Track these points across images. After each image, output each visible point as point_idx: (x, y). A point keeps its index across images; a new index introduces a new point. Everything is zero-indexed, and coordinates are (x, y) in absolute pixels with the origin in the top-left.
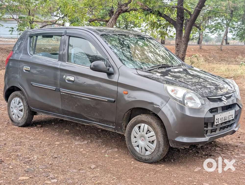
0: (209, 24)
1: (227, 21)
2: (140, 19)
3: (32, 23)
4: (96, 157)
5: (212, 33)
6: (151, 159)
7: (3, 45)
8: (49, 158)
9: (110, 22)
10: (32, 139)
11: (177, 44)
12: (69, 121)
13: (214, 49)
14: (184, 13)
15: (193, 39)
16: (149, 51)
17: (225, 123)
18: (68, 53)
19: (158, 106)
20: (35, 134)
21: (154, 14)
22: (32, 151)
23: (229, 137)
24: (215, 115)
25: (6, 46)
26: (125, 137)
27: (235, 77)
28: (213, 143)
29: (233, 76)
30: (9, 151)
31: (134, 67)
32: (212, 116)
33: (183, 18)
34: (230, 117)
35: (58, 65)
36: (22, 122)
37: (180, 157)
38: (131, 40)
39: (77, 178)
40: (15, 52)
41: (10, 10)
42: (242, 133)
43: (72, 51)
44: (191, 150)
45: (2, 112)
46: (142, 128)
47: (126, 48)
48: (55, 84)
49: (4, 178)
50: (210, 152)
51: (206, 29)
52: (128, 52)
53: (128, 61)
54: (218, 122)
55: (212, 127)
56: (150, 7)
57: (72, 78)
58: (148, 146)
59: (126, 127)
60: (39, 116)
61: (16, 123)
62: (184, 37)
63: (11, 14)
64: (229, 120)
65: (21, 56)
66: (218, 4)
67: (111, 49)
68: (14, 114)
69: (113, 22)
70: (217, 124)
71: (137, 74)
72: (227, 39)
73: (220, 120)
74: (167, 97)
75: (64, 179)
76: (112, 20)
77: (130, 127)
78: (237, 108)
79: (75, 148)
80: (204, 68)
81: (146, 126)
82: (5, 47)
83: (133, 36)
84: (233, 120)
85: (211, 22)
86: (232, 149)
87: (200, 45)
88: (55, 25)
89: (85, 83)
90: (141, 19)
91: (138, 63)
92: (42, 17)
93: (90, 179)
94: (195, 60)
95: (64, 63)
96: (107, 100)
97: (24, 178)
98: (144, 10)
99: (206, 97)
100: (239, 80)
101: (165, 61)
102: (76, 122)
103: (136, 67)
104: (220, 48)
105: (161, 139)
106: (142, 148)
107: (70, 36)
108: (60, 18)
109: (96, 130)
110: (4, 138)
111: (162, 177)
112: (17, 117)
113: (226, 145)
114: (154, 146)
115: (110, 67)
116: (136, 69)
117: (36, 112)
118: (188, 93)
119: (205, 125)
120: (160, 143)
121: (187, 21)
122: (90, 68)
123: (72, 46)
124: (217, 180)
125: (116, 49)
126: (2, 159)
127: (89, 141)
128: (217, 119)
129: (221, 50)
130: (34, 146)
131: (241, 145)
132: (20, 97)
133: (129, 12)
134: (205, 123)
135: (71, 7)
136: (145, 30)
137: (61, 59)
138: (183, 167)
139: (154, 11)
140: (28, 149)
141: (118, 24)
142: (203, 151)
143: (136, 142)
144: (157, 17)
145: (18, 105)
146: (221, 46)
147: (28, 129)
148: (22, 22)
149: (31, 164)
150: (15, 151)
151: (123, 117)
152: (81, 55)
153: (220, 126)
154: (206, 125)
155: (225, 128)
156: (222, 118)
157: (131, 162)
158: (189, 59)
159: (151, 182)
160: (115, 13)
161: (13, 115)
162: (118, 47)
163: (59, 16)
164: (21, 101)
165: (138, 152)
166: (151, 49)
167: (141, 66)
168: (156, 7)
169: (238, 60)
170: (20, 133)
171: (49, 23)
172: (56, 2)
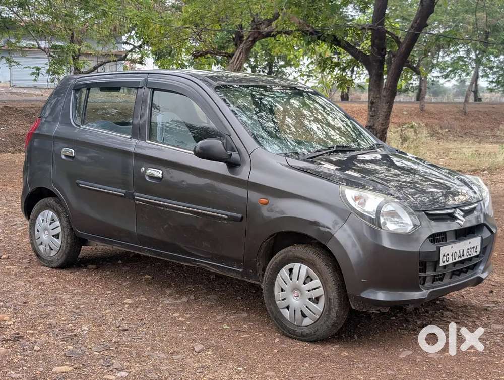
0: (440, 60)
1: (477, 53)
2: (299, 49)
3: (78, 58)
4: (205, 328)
5: (445, 78)
6: (313, 333)
7: (19, 101)
8: (112, 330)
9: (235, 58)
10: (77, 292)
11: (372, 103)
12: (152, 258)
13: (449, 111)
14: (386, 41)
15: (407, 91)
16: (313, 118)
17: (462, 262)
18: (151, 122)
19: (328, 228)
20: (84, 284)
21: (324, 41)
22: (79, 317)
23: (471, 290)
24: (441, 248)
25: (24, 104)
26: (262, 289)
27: (491, 168)
28: (438, 302)
29: (488, 166)
30: (33, 317)
31: (282, 150)
32: (435, 250)
33: (384, 49)
34: (472, 251)
35: (129, 146)
36: (58, 260)
37: (371, 331)
38: (277, 97)
39: (167, 370)
40: (45, 119)
41: (34, 31)
42: (497, 282)
43: (159, 118)
44: (394, 316)
45: (17, 239)
46: (295, 272)
47: (267, 113)
48: (124, 184)
49: (25, 368)
50: (432, 320)
51: (433, 70)
52: (270, 121)
53: (270, 138)
54: (447, 261)
55: (435, 270)
56: (317, 27)
57: (158, 173)
58: (307, 307)
59: (264, 270)
60: (91, 247)
61: (46, 262)
62: (385, 88)
63: (35, 39)
64: (469, 256)
65: (57, 128)
66: (457, 19)
67: (236, 114)
68: (42, 244)
69: (241, 56)
70: (444, 264)
71: (286, 166)
72: (477, 91)
73: (450, 257)
74: (346, 211)
75: (141, 371)
76: (240, 54)
77: (271, 269)
78: (486, 234)
79: (164, 311)
80: (428, 150)
81: (305, 269)
82: (23, 106)
83: (280, 90)
84: (477, 256)
85: (444, 55)
86: (476, 316)
87: (421, 103)
88: (123, 61)
89: (183, 183)
90: (300, 51)
91: (289, 144)
92: (98, 47)
93: (192, 371)
94: (410, 133)
95: (141, 143)
96: (226, 217)
97: (63, 369)
98: (305, 33)
99: (423, 211)
100: (500, 176)
101: (344, 139)
102: (165, 259)
103: (285, 152)
104: (462, 109)
105: (334, 295)
106: (295, 311)
107: (154, 89)
108: (135, 47)
109: (205, 275)
110: (22, 290)
111: (334, 369)
112: (48, 248)
113: (465, 307)
114: (319, 307)
115: (233, 150)
116: (286, 155)
117: (87, 240)
118: (386, 203)
119: (420, 266)
120: (332, 301)
121: (391, 56)
122: (192, 153)
123: (158, 108)
124: (444, 375)
125: (246, 114)
126: (20, 332)
127: (192, 297)
128: (446, 255)
129: (465, 113)
130: (81, 306)
131: (494, 307)
132: (54, 210)
133: (274, 36)
134: (420, 263)
135: (157, 27)
136: (307, 72)
137: (137, 133)
138: (376, 349)
139: (326, 36)
140: (70, 312)
141: (252, 59)
142: (419, 319)
143: (283, 300)
144: (331, 47)
145: (50, 224)
146: (464, 105)
147: (71, 273)
148: (57, 56)
149: (77, 342)
150: (44, 316)
151: (259, 251)
152: (177, 126)
153: (451, 269)
154: (423, 266)
155: (462, 274)
156: (456, 252)
157: (275, 339)
158: (397, 131)
159: (312, 378)
160: (245, 38)
161: (40, 245)
162: (250, 110)
163: (133, 43)
164: (56, 217)
165: (288, 318)
166: (316, 114)
167: (297, 148)
168: (328, 27)
169: (498, 133)
170: (54, 281)
171: (112, 58)
172: (126, 16)
